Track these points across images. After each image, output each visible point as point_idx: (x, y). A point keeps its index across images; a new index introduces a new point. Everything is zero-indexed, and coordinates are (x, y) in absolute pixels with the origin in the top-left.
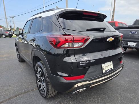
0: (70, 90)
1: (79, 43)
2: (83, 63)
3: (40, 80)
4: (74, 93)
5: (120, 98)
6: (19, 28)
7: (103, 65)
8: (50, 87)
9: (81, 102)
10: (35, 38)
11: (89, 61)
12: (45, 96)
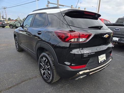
0: (74, 76)
1: (83, 39)
2: (86, 55)
3: (44, 68)
4: (77, 79)
5: (110, 83)
6: (10, 19)
7: (99, 57)
8: (55, 74)
9: (79, 87)
10: (40, 32)
11: (91, 53)
12: (50, 81)
